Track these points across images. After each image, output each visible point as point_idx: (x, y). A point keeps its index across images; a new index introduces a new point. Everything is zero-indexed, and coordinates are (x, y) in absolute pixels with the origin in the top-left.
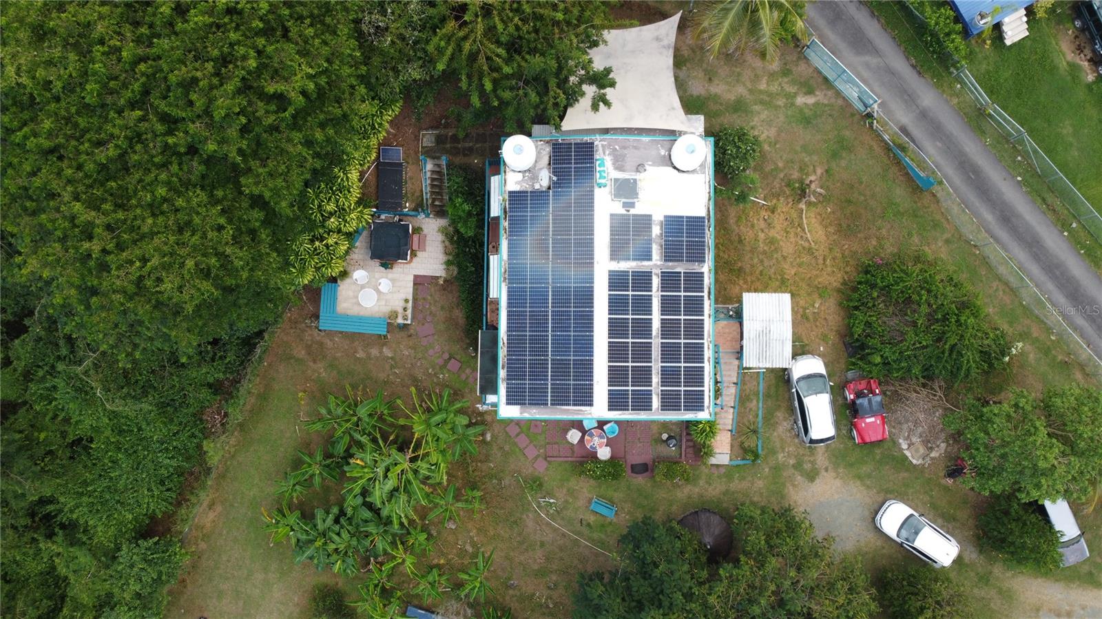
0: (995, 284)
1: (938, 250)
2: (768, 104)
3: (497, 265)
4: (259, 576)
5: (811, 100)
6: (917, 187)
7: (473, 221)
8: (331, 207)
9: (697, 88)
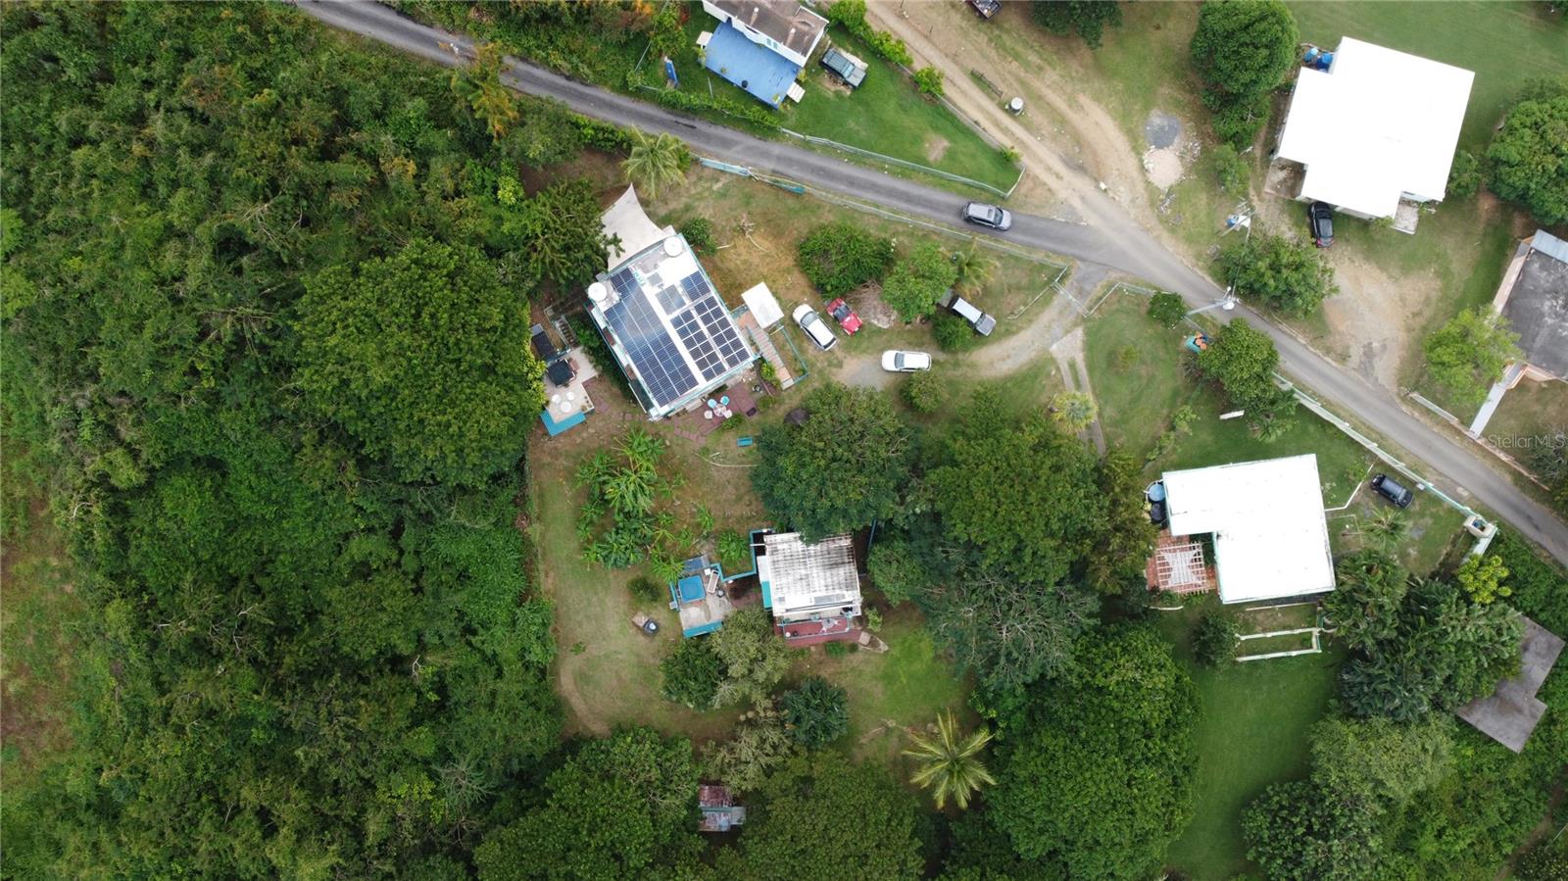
0: (866, 218)
1: (828, 218)
2: (701, 199)
3: (618, 349)
4: (595, 599)
5: (720, 185)
6: (797, 195)
7: (595, 338)
8: (526, 369)
9: (662, 211)
